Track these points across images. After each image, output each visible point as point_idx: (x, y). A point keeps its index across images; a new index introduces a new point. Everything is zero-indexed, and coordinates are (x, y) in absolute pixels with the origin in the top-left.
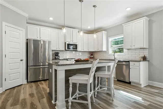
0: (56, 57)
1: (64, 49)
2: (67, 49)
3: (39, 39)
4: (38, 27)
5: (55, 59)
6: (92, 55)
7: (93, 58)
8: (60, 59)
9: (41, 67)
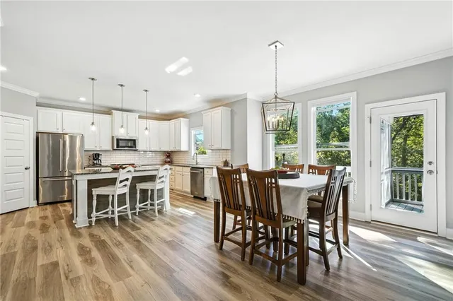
0: (95, 162)
1: (110, 148)
2: (115, 148)
3: (60, 131)
4: (59, 112)
5: (94, 165)
6: (168, 157)
7: (169, 162)
8: (102, 164)
9: (66, 178)
